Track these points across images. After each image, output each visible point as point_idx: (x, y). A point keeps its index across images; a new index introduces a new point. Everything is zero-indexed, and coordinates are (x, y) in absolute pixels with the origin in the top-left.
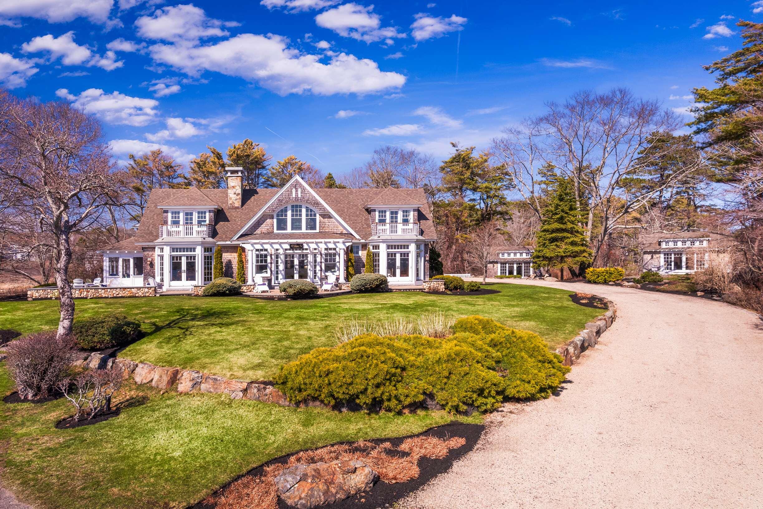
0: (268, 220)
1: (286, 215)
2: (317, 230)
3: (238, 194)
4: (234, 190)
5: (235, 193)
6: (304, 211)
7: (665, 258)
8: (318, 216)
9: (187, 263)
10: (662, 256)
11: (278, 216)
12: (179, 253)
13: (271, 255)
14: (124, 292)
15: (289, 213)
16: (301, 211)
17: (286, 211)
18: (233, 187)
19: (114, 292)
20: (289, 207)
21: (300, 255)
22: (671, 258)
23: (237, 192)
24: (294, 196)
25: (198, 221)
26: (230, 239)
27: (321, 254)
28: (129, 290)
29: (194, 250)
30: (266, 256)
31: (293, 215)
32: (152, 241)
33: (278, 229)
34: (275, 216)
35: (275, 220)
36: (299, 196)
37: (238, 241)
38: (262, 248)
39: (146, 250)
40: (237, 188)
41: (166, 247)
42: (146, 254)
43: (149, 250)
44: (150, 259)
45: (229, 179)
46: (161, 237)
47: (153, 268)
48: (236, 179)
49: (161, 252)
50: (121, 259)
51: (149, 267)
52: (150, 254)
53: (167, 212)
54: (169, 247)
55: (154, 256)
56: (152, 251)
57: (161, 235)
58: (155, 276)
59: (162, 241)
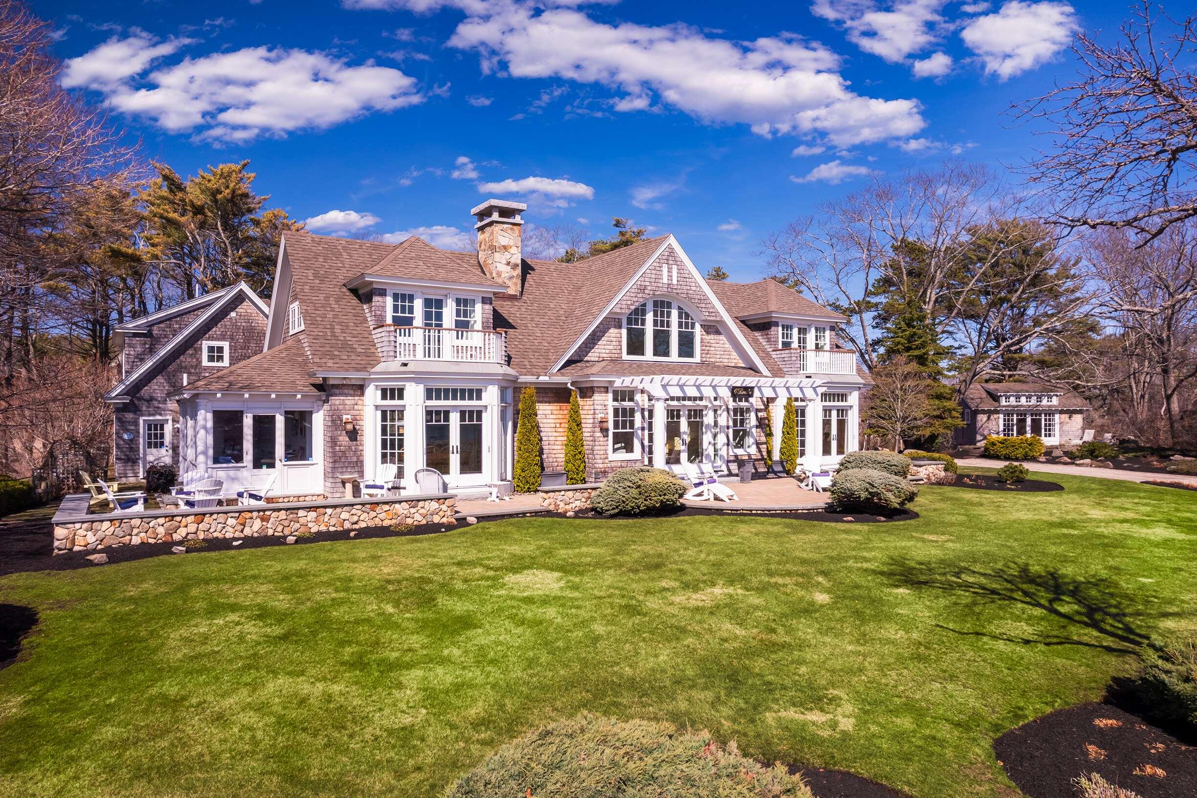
0: (611, 330)
1: (643, 322)
2: (697, 359)
3: (515, 267)
4: (507, 256)
5: (508, 264)
6: (675, 313)
7: (1005, 420)
8: (698, 326)
9: (463, 428)
10: (1001, 416)
11: (629, 321)
12: (442, 403)
13: (643, 410)
14: (373, 514)
15: (649, 317)
16: (669, 314)
17: (644, 313)
18: (505, 248)
19: (344, 515)
20: (650, 306)
21: (690, 411)
22: (1012, 420)
23: (513, 261)
24: (665, 280)
25: (456, 320)
26: (545, 370)
27: (728, 410)
28: (386, 507)
29: (478, 394)
30: (632, 411)
31: (655, 323)
32: (364, 369)
33: (629, 353)
34: (624, 322)
35: (624, 332)
36: (675, 282)
37: (563, 375)
38: (681, 395)
39: (337, 391)
40: (514, 250)
41: (413, 384)
42: (337, 402)
43: (346, 391)
44: (349, 417)
45: (497, 228)
46: (392, 359)
47: (356, 440)
48: (511, 229)
49: (384, 397)
50: (250, 416)
51: (347, 439)
52: (348, 402)
53: (383, 293)
54: (422, 386)
55: (360, 407)
56: (351, 395)
57: (392, 354)
58: (362, 462)
59: (404, 369)
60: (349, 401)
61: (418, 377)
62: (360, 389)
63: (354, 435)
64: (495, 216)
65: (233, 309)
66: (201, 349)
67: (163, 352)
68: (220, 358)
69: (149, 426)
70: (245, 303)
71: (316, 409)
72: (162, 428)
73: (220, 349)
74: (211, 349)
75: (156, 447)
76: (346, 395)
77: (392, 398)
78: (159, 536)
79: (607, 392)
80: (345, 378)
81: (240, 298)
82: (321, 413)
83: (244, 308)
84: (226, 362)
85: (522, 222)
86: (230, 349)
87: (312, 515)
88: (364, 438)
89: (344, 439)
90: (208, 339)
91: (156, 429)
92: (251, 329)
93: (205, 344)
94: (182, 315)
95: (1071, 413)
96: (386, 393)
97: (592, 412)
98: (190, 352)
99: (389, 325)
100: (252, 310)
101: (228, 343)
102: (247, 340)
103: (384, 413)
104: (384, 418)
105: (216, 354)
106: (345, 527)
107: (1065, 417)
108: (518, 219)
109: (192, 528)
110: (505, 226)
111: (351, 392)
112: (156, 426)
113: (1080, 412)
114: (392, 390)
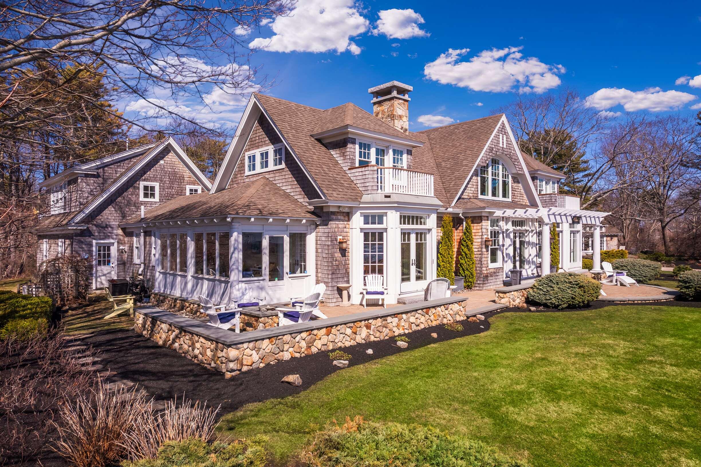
0: (474, 178)
1: (487, 173)
2: (509, 199)
4: (401, 123)
6: (501, 168)
8: (510, 177)
9: (416, 246)
11: (481, 173)
12: (407, 226)
13: (503, 232)
15: (490, 170)
16: (498, 168)
17: (488, 167)
18: (400, 117)
19: (412, 319)
20: (491, 163)
24: (501, 145)
25: (393, 166)
27: (537, 233)
28: (434, 311)
29: (425, 221)
30: (497, 234)
31: (492, 174)
32: (356, 200)
33: (481, 194)
35: (479, 178)
36: (505, 147)
37: (458, 207)
39: (334, 217)
40: (405, 119)
41: (394, 211)
42: (334, 226)
43: (339, 217)
44: (341, 237)
45: (396, 102)
46: (375, 192)
47: (345, 256)
48: (404, 104)
49: (366, 222)
50: (267, 237)
51: (340, 255)
52: (340, 226)
53: (353, 142)
54: (398, 213)
55: (347, 230)
56: (343, 221)
57: (375, 188)
58: (348, 273)
59: (388, 200)
60: (341, 224)
61: (399, 207)
62: (348, 215)
63: (344, 252)
64: (395, 94)
65: (162, 158)
66: (138, 188)
67: (113, 189)
68: (153, 195)
69: (100, 247)
70: (170, 154)
71: (309, 232)
72: (109, 249)
73: (153, 188)
74: (146, 188)
75: (104, 264)
76: (339, 220)
77: (373, 223)
78: (303, 350)
79: (488, 220)
80: (339, 207)
81: (168, 149)
82: (313, 235)
83: (171, 157)
84: (157, 199)
85: (410, 99)
86: (160, 189)
87: (395, 320)
88: (350, 254)
89: (338, 255)
90: (144, 180)
91: (104, 250)
92: (175, 173)
93: (142, 184)
94: (122, 161)
95: (612, 237)
96: (367, 219)
97: (480, 234)
98: (131, 190)
99: (373, 166)
100: (175, 159)
101: (158, 184)
102: (172, 182)
103: (366, 235)
104: (366, 239)
105: (149, 192)
106: (413, 329)
107: (609, 238)
108: (406, 97)
109: (325, 340)
110: (401, 101)
111: (342, 218)
112: (104, 247)
113: (616, 236)
114: (373, 217)
